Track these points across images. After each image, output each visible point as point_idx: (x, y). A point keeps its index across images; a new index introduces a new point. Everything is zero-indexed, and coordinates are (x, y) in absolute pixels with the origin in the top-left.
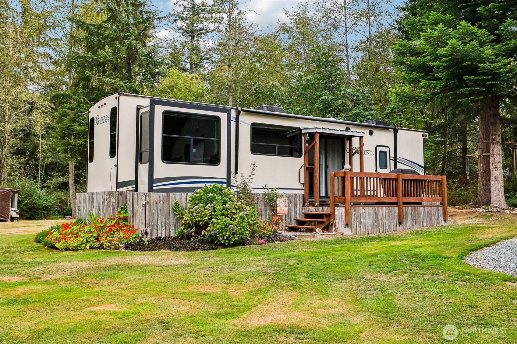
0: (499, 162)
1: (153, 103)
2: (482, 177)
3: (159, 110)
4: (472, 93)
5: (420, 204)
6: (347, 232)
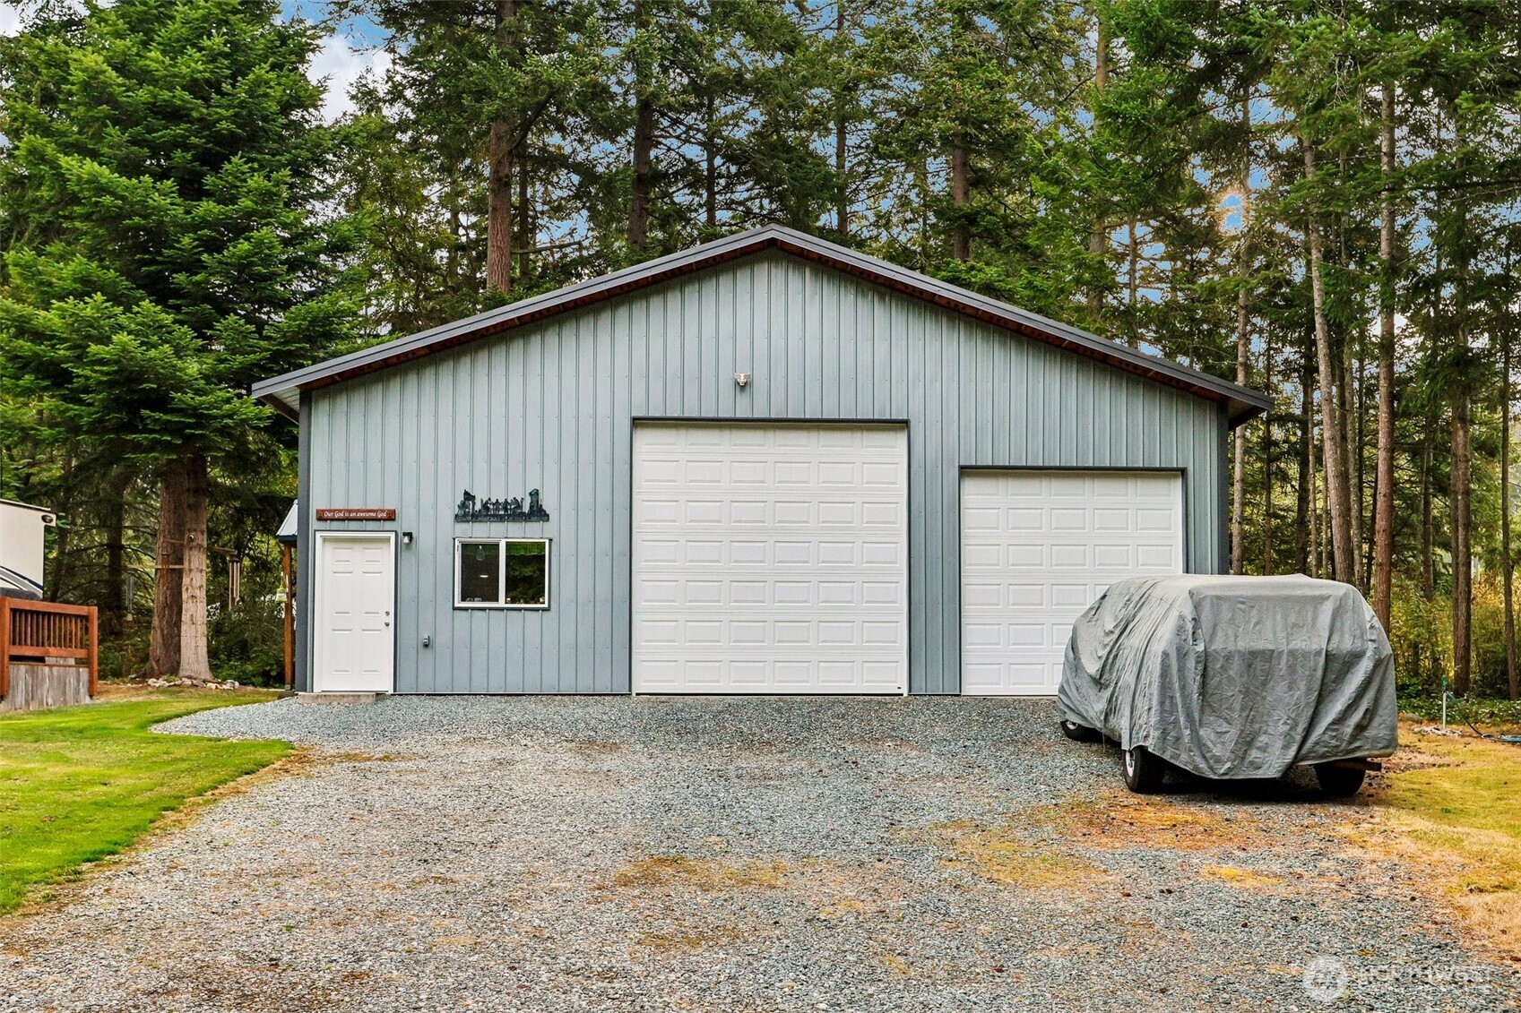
0: (200, 587)
2: (162, 617)
4: (155, 444)
5: (41, 660)
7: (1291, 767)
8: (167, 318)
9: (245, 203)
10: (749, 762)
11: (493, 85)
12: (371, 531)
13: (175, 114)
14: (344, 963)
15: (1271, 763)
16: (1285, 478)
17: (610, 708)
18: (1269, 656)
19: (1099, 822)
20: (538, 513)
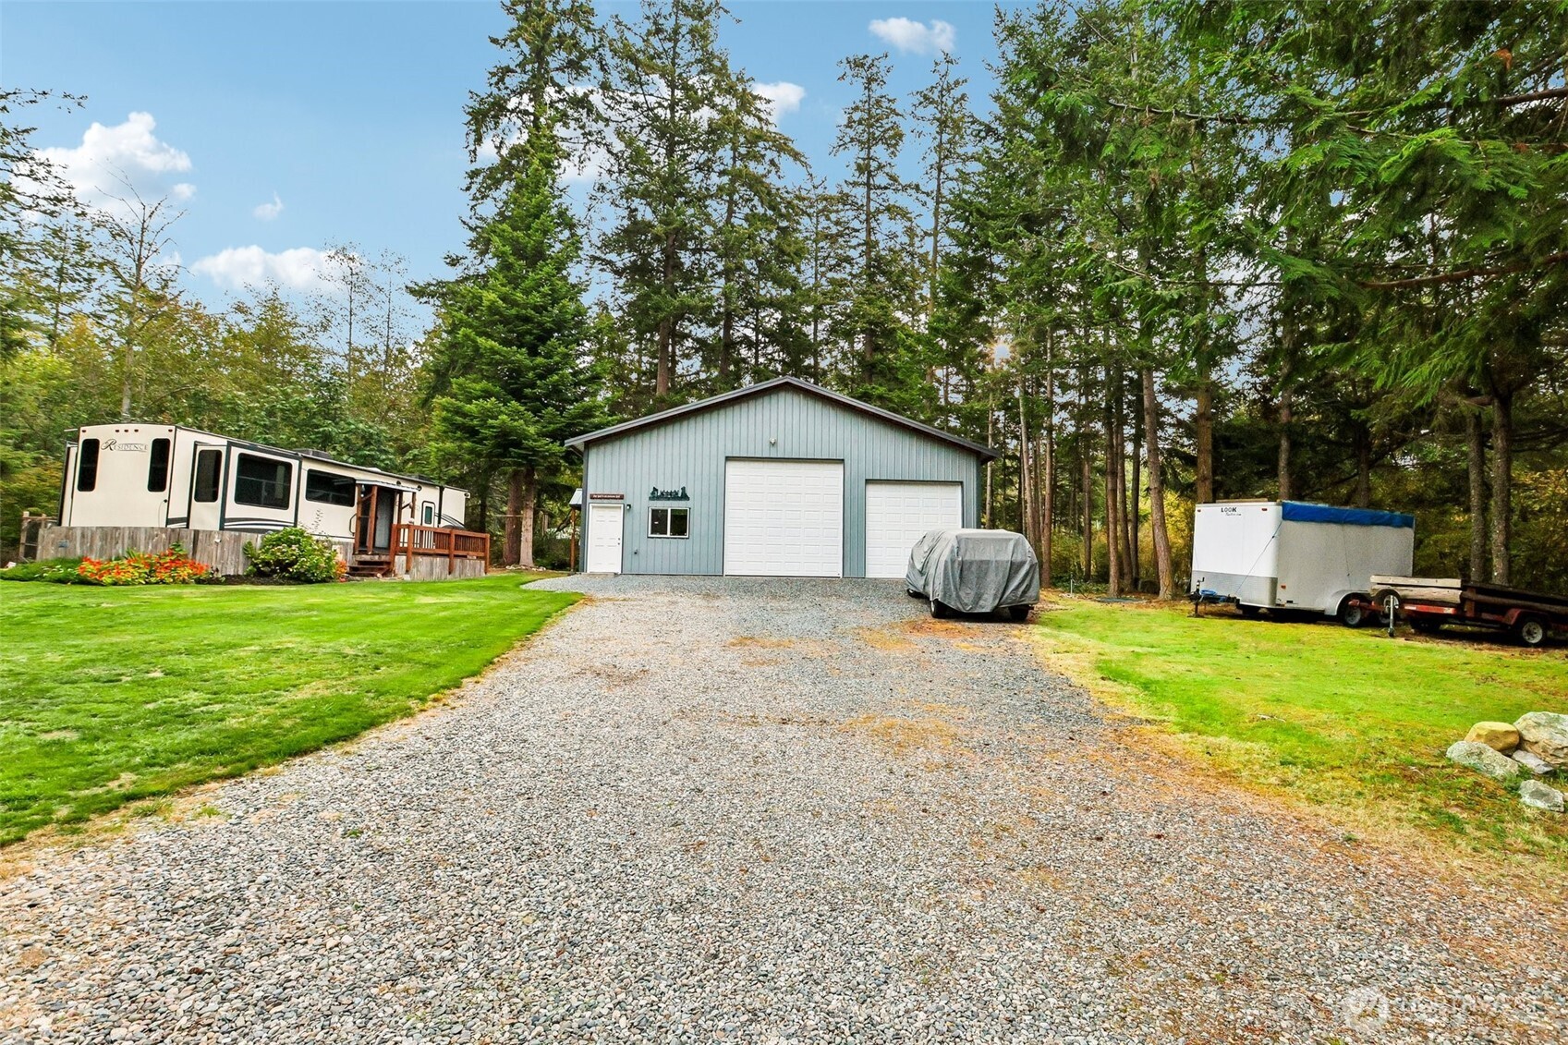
0: (530, 526)
1: (230, 445)
2: (509, 538)
3: (236, 452)
5: (466, 557)
6: (407, 578)
7: (996, 607)
8: (522, 408)
9: (557, 359)
10: (775, 604)
11: (663, 305)
12: (613, 503)
13: (527, 320)
14: (639, 667)
15: (987, 605)
16: (1012, 483)
17: (716, 582)
18: (988, 562)
19: (916, 627)
20: (685, 497)
